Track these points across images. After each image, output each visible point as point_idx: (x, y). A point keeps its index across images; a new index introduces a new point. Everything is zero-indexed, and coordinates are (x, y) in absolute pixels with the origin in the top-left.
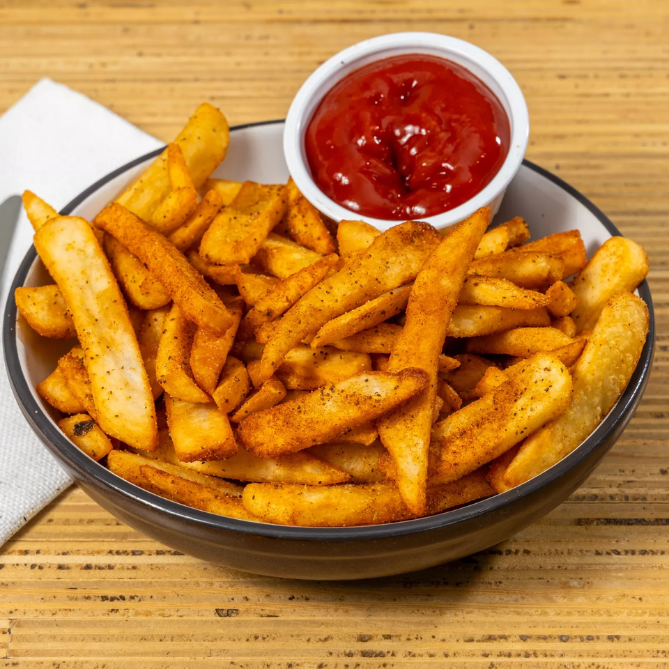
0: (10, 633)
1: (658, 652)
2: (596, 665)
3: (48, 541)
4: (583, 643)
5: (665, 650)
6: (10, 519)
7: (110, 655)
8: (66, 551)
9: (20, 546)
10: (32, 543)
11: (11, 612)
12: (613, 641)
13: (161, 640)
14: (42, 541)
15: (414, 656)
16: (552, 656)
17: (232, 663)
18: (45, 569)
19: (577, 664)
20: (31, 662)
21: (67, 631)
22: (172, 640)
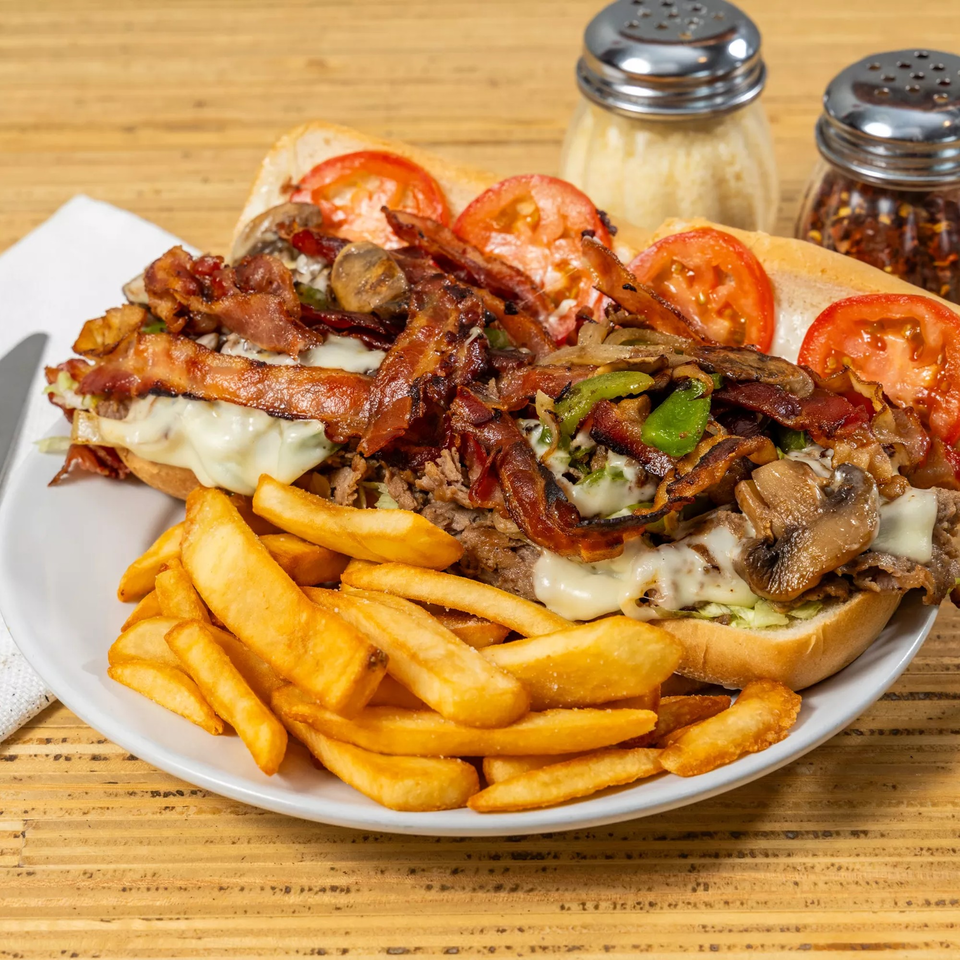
0: (24, 836)
1: (922, 849)
2: (837, 866)
3: (78, 727)
4: (817, 840)
5: (931, 847)
6: (26, 697)
7: (163, 862)
8: (103, 739)
9: (40, 733)
10: (55, 730)
11: (26, 812)
12: (858, 837)
13: (234, 843)
14: (71, 728)
15: (584, 858)
16: (776, 856)
17: (332, 869)
18: (73, 760)
19: (810, 865)
20: (53, 872)
21: (103, 834)
22: (249, 842)
